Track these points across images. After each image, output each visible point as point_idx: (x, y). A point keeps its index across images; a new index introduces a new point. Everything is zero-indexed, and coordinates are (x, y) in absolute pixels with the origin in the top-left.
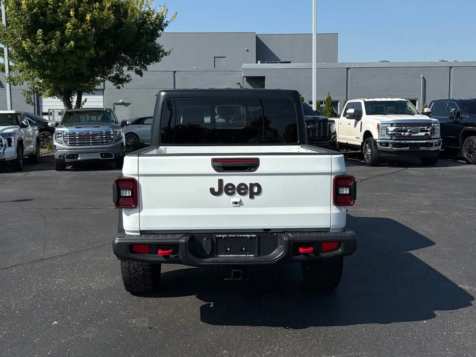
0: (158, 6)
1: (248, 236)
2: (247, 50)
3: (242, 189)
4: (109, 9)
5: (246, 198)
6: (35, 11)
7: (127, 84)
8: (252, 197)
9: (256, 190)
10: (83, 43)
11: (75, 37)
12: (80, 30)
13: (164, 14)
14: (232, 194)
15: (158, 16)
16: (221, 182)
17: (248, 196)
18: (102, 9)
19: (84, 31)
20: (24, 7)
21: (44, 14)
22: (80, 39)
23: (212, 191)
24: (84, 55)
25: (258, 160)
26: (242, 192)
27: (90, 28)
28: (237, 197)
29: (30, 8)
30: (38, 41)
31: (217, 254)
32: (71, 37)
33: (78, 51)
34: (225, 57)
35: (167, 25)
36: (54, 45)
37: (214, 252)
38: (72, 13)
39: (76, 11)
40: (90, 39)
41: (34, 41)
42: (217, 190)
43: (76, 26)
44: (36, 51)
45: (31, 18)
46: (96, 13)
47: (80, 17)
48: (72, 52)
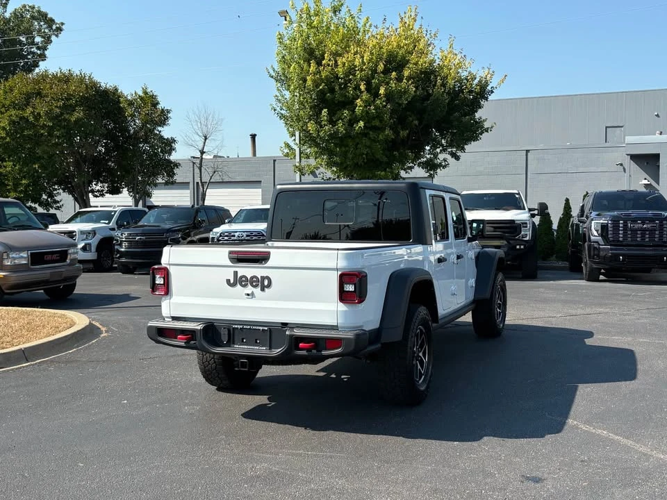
0: (480, 69)
1: (261, 328)
2: (657, 116)
3: (254, 282)
4: (409, 78)
5: (257, 291)
6: (321, 87)
7: (443, 170)
8: (263, 290)
9: (266, 283)
10: (376, 123)
11: (367, 117)
12: (372, 107)
13: (488, 78)
14: (245, 286)
15: (480, 81)
16: (236, 273)
17: (259, 288)
18: (399, 79)
19: (377, 108)
20: (309, 83)
21: (332, 91)
22: (374, 118)
23: (228, 281)
24: (378, 137)
25: (269, 253)
26: (254, 284)
27: (384, 103)
28: (249, 289)
29: (316, 84)
30: (323, 123)
31: (234, 344)
32: (362, 116)
33: (371, 133)
34: (622, 127)
35: (492, 92)
36: (340, 126)
37: (231, 342)
38: (363, 87)
39: (368, 84)
40: (386, 117)
41: (318, 123)
42: (232, 281)
43: (367, 103)
44: (321, 134)
45: (317, 96)
46: (394, 85)
47: (373, 91)
48: (364, 134)
